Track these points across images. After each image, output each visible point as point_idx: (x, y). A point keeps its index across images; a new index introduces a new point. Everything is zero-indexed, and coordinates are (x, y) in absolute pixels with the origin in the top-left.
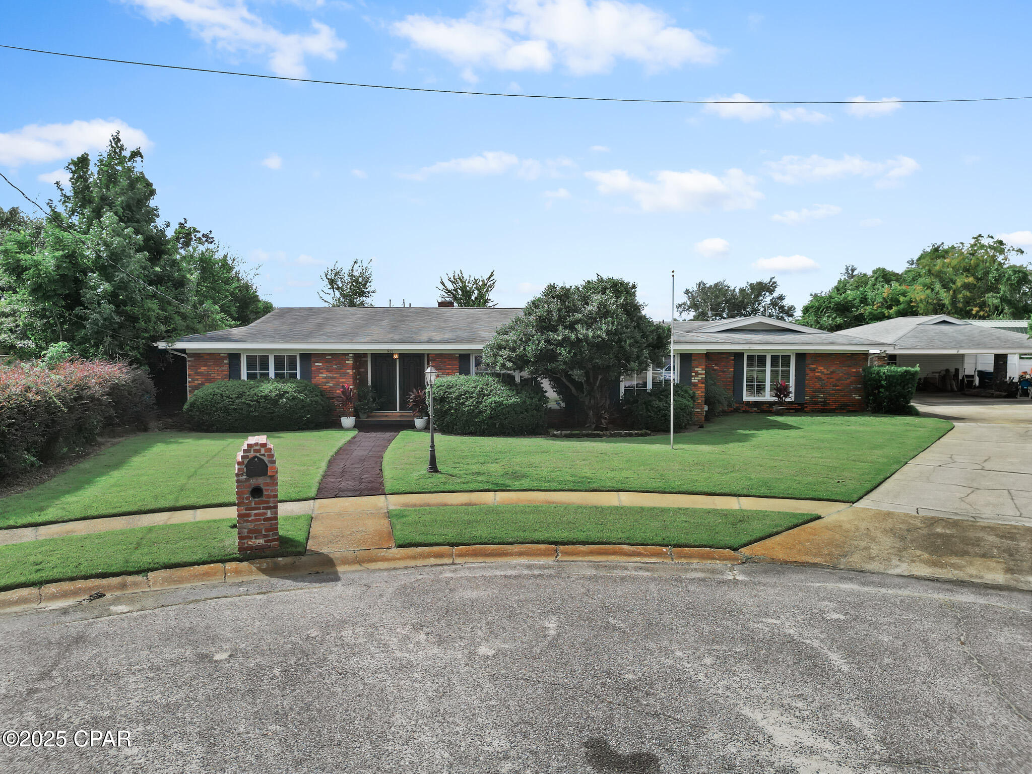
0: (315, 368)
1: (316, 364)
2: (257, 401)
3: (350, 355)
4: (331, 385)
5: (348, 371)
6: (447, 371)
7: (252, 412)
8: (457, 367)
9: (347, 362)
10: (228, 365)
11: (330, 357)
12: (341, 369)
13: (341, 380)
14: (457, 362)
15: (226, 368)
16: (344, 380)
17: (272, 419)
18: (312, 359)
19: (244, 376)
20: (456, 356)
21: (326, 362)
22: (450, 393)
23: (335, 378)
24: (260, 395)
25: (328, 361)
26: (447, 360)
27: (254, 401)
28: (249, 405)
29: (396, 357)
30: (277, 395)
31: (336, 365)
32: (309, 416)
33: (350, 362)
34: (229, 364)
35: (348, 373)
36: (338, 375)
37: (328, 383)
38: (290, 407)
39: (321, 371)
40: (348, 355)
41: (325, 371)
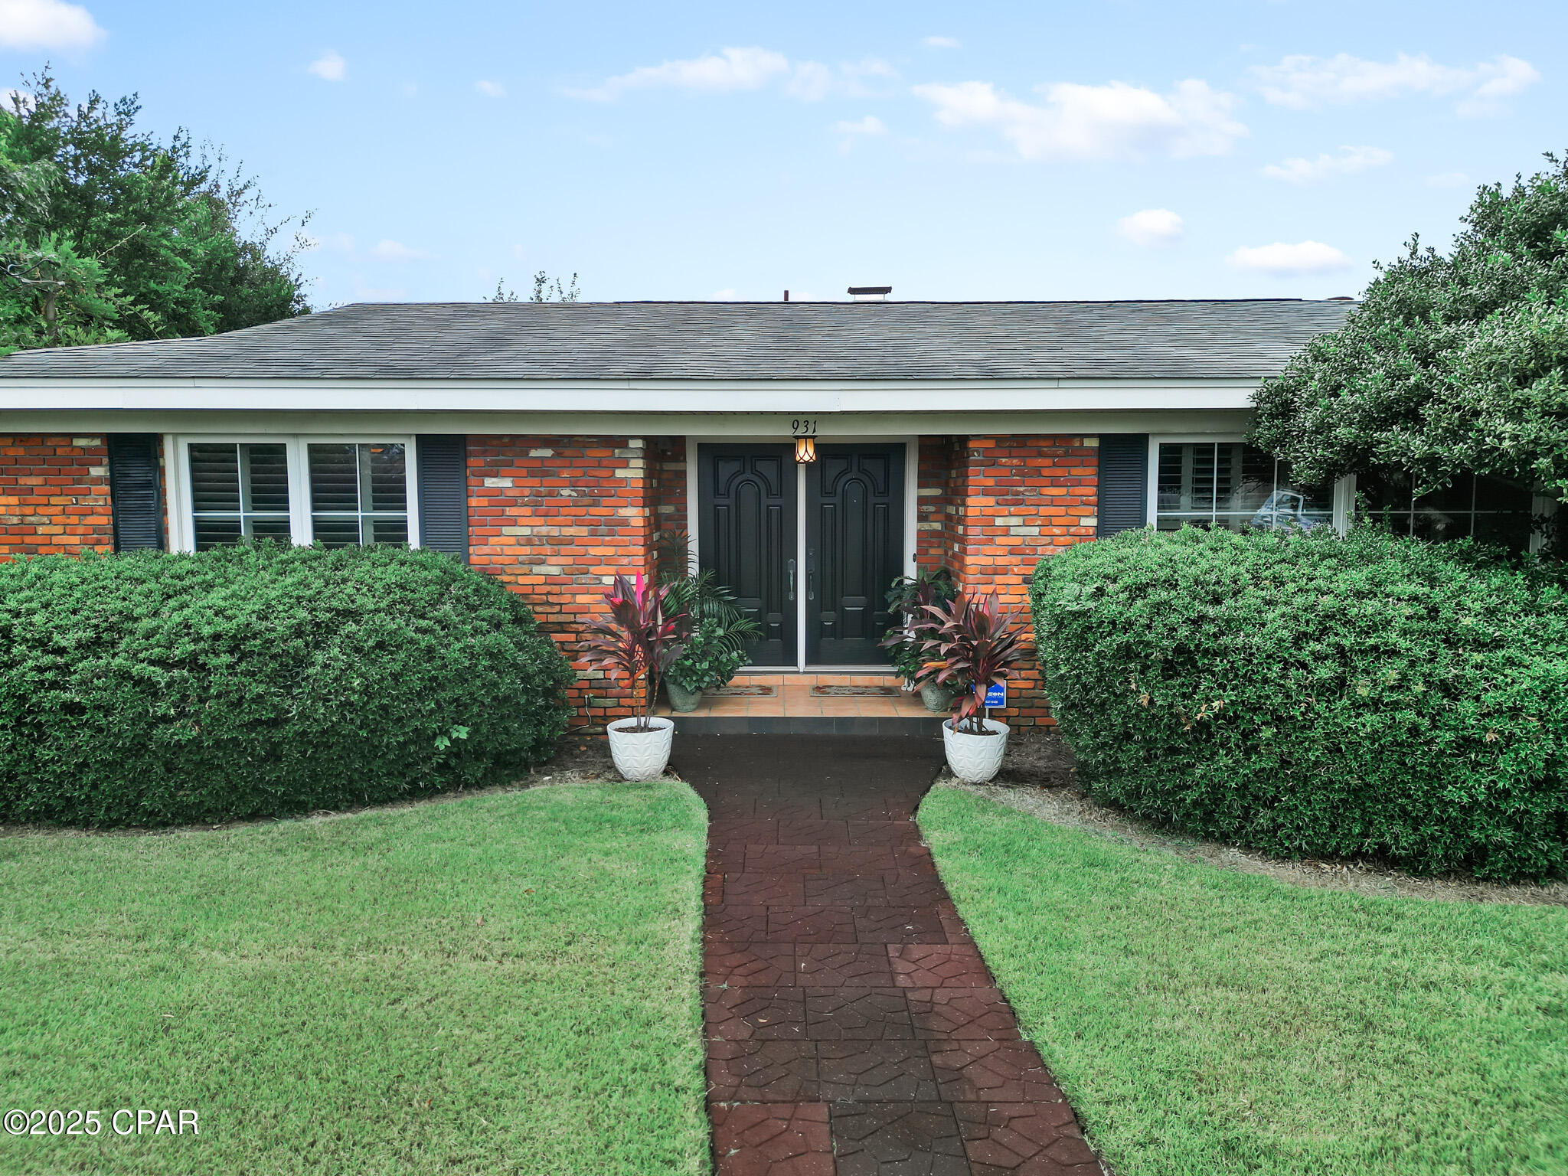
0: (484, 501)
1: (490, 482)
2: (192, 662)
3: (632, 444)
4: (554, 571)
5: (625, 512)
6: (1043, 510)
7: (165, 719)
8: (1090, 492)
9: (620, 473)
10: (107, 488)
11: (548, 453)
12: (595, 504)
13: (593, 551)
14: (1089, 473)
15: (99, 498)
16: (610, 551)
17: (274, 754)
18: (471, 460)
19: (181, 536)
20: (1088, 443)
21: (532, 474)
22: (1230, 625)
23: (569, 541)
24: (207, 631)
25: (540, 471)
26: (1048, 462)
27: (180, 664)
28: (146, 685)
29: (805, 453)
30: (298, 632)
31: (573, 485)
32: (462, 733)
33: (633, 472)
34: (113, 481)
35: (624, 522)
36: (584, 531)
37: (542, 563)
38: (366, 690)
39: (509, 511)
40: (622, 442)
41: (527, 511)
